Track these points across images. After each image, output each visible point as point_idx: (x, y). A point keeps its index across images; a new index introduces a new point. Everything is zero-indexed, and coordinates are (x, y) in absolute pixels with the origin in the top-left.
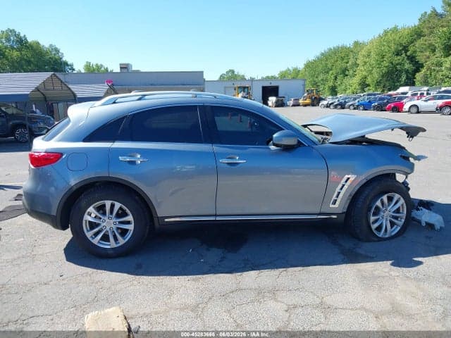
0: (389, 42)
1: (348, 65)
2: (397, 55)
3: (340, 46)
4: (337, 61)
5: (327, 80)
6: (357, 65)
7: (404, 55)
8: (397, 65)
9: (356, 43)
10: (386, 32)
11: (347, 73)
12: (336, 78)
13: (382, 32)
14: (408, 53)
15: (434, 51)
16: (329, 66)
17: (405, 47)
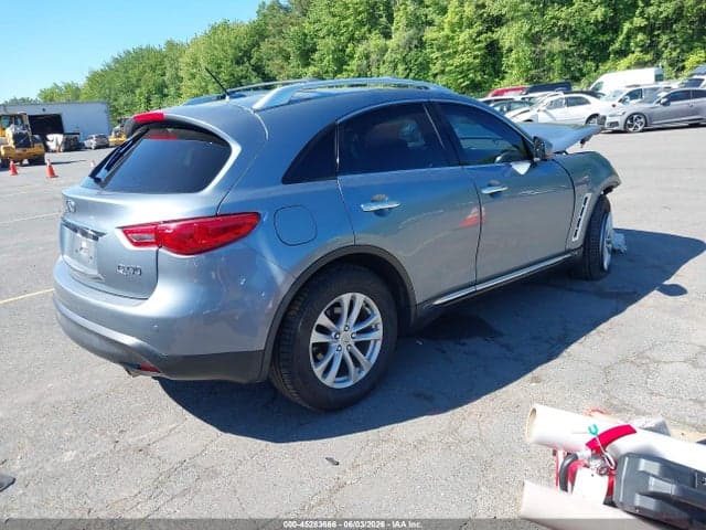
0: (222, 44)
1: (165, 78)
2: (238, 63)
3: (144, 47)
4: (145, 72)
5: (134, 105)
6: (181, 79)
7: (247, 64)
8: (242, 77)
9: (171, 45)
10: (214, 29)
11: (166, 91)
12: (148, 100)
13: (208, 29)
14: (253, 62)
15: (287, 58)
16: (134, 81)
17: (246, 52)
